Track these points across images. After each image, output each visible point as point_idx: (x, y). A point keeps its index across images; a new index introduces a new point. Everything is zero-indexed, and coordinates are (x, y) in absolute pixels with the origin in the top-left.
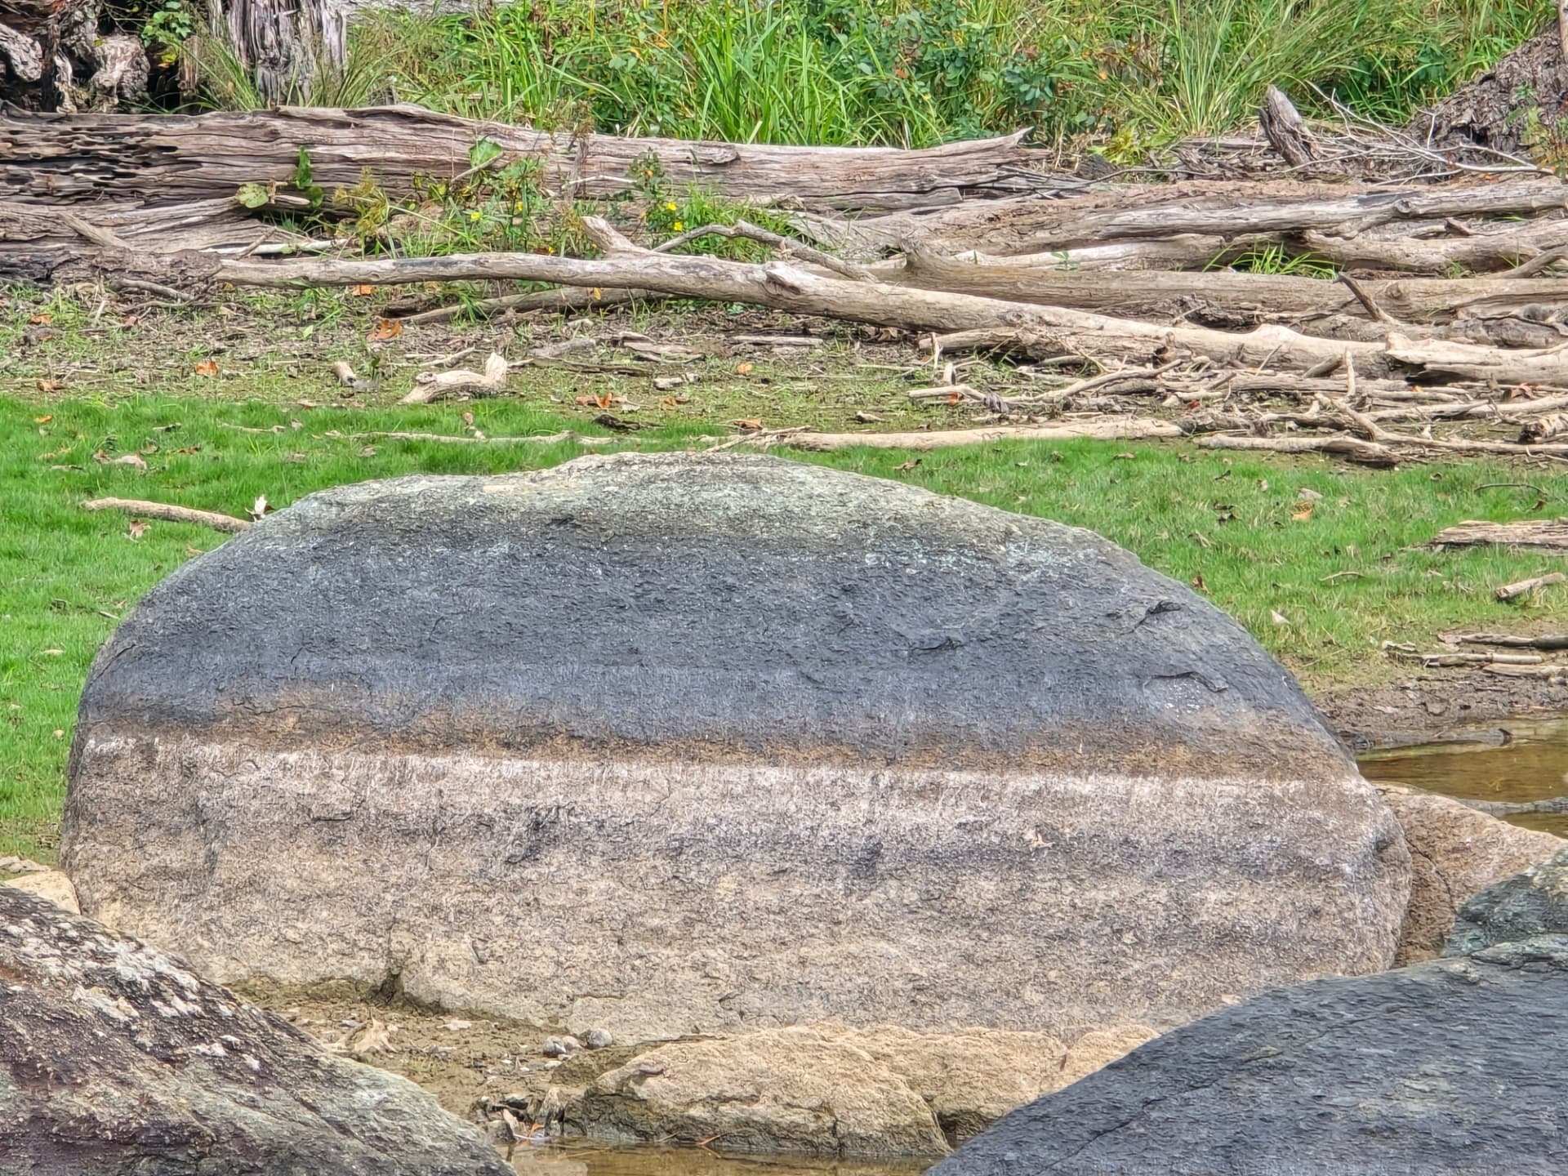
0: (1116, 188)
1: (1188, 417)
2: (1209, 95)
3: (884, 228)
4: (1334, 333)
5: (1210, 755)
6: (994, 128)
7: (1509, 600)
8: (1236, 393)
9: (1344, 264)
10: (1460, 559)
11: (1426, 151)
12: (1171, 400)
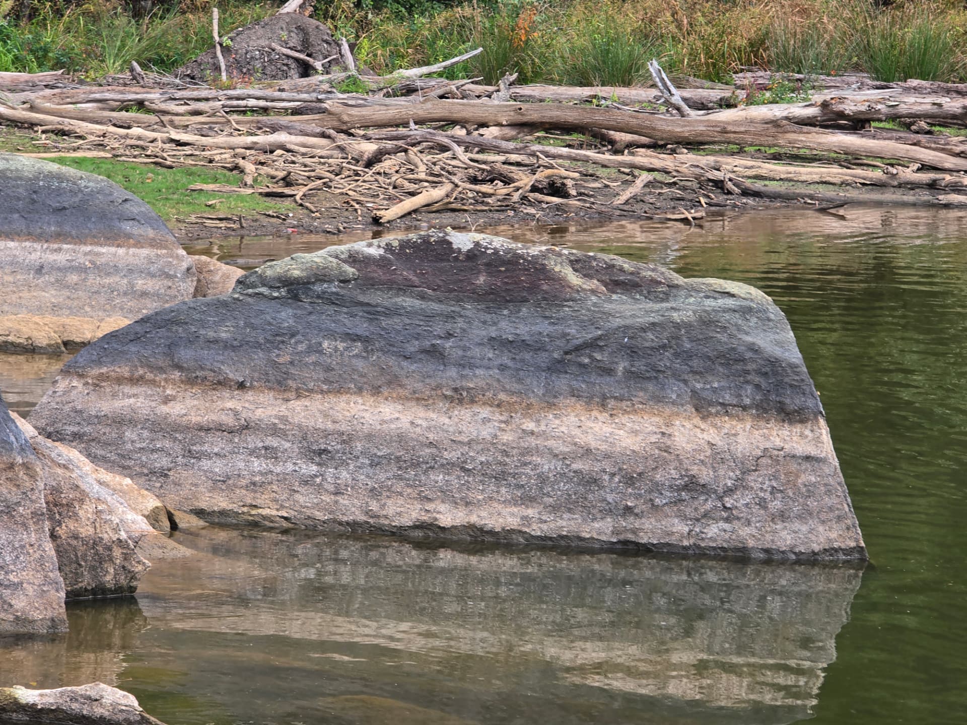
0: (88, 88)
1: (114, 152)
2: (114, 63)
3: (23, 96)
4: (153, 130)
5: (140, 242)
6: (52, 69)
7: (209, 206)
8: (127, 146)
9: (154, 111)
10: (195, 194)
11: (177, 81)
12: (108, 148)
